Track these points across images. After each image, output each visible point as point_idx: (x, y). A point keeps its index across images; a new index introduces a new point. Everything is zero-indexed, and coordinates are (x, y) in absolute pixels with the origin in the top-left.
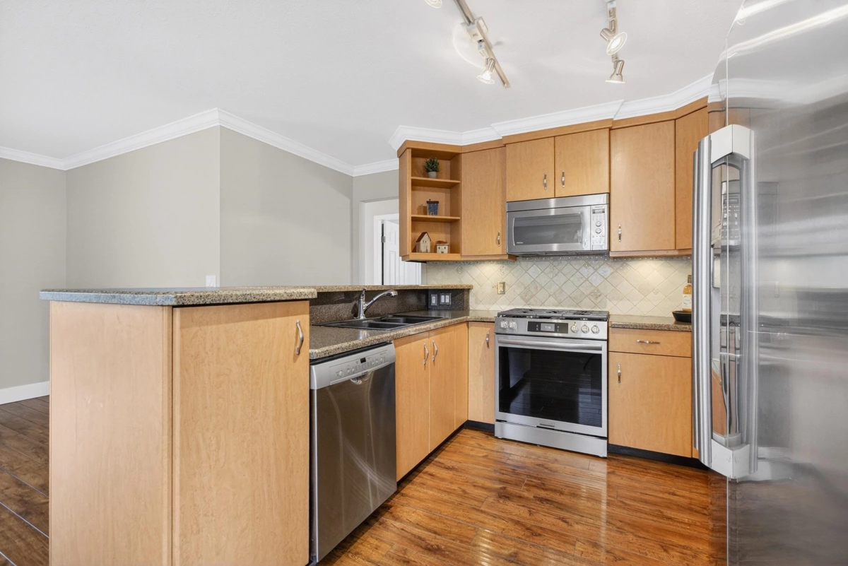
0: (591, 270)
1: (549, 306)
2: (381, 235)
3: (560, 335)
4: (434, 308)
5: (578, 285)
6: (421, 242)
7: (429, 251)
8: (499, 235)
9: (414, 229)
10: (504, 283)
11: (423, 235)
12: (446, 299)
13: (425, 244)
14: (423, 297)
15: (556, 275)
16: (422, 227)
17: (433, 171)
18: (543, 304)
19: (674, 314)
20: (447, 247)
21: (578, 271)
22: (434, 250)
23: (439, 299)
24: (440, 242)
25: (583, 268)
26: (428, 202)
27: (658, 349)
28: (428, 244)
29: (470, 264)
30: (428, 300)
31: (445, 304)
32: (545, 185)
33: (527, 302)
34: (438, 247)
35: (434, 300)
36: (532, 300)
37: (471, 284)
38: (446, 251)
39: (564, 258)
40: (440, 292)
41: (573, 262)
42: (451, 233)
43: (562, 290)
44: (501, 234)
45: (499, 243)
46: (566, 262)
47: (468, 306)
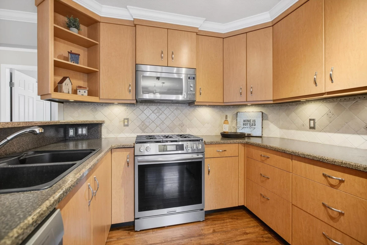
0: (179, 112)
1: (157, 132)
2: (9, 81)
3: (180, 152)
4: (72, 139)
5: (172, 120)
6: (64, 84)
7: (70, 92)
8: (130, 85)
9: (55, 74)
10: (128, 119)
11: (64, 79)
12: (83, 131)
13: (67, 86)
14: (62, 131)
15: (161, 114)
16: (64, 73)
17: (75, 27)
18: (153, 132)
19: (221, 134)
20: (87, 91)
21: (172, 112)
22: (75, 92)
23: (76, 132)
24: (80, 87)
25: (175, 110)
26: (69, 52)
27: (226, 154)
28: (70, 87)
29: (102, 105)
30: (66, 132)
31: (82, 135)
32: (162, 58)
33: (143, 131)
34: (78, 91)
35: (71, 132)
36: (146, 130)
37: (104, 119)
38: (86, 94)
39: (165, 104)
40: (76, 126)
41: (170, 107)
42: (89, 81)
43: (164, 123)
44: (131, 86)
45: (130, 92)
46: (166, 107)
47: (101, 135)
